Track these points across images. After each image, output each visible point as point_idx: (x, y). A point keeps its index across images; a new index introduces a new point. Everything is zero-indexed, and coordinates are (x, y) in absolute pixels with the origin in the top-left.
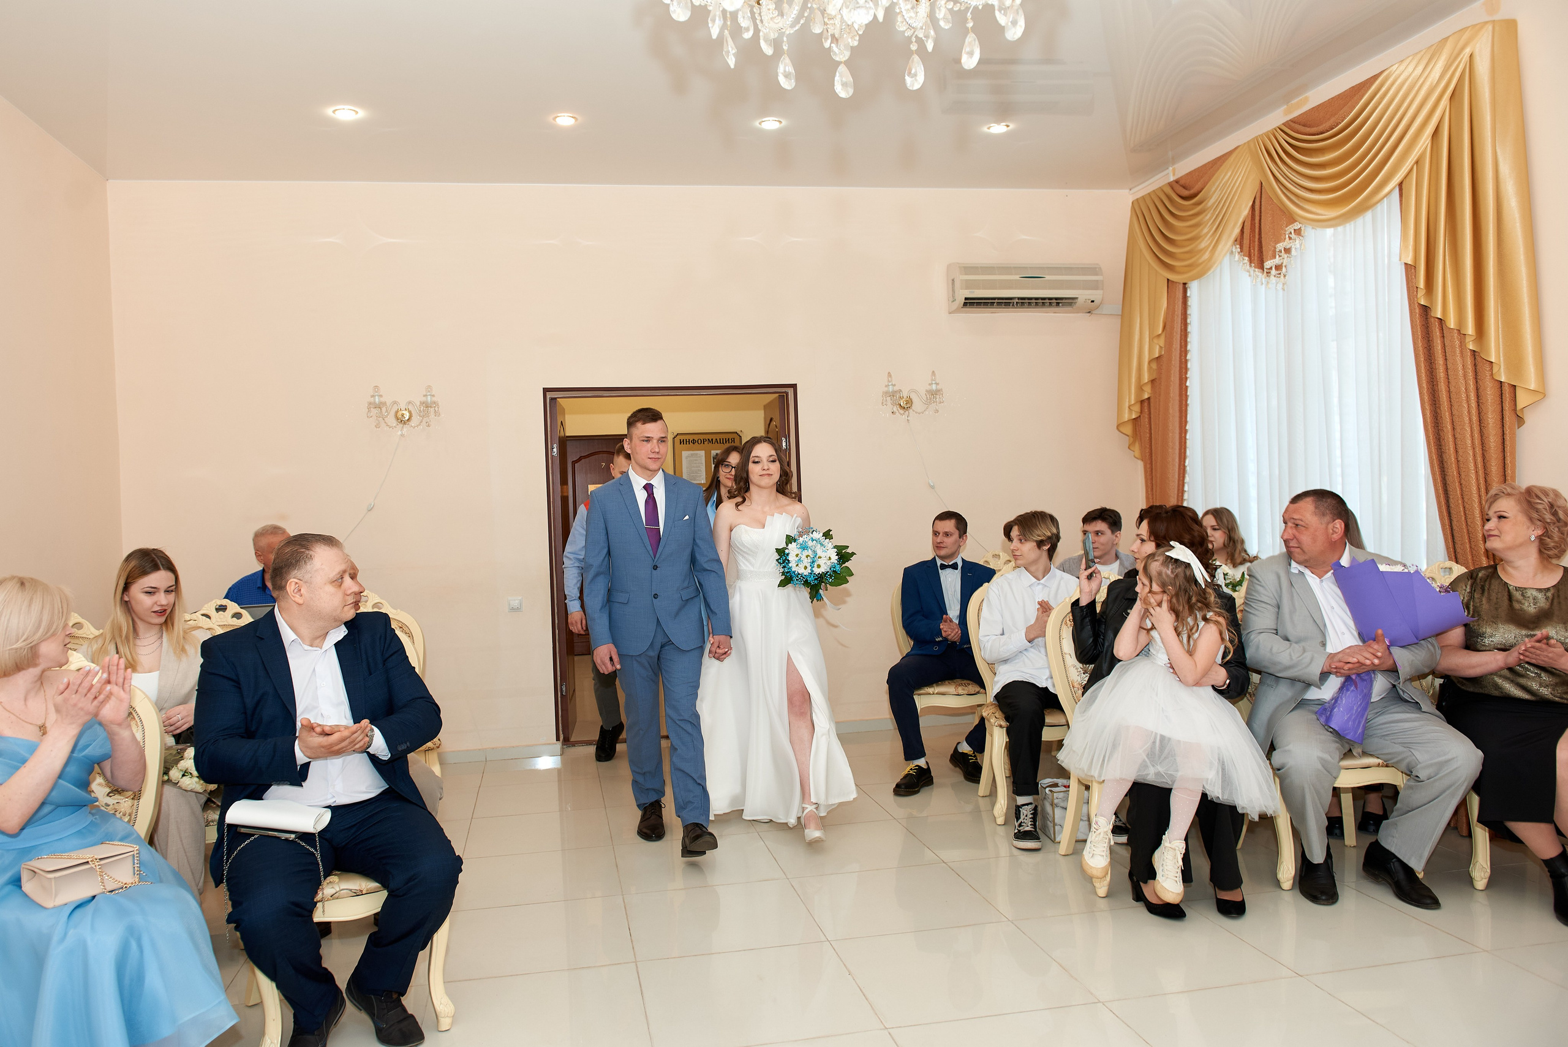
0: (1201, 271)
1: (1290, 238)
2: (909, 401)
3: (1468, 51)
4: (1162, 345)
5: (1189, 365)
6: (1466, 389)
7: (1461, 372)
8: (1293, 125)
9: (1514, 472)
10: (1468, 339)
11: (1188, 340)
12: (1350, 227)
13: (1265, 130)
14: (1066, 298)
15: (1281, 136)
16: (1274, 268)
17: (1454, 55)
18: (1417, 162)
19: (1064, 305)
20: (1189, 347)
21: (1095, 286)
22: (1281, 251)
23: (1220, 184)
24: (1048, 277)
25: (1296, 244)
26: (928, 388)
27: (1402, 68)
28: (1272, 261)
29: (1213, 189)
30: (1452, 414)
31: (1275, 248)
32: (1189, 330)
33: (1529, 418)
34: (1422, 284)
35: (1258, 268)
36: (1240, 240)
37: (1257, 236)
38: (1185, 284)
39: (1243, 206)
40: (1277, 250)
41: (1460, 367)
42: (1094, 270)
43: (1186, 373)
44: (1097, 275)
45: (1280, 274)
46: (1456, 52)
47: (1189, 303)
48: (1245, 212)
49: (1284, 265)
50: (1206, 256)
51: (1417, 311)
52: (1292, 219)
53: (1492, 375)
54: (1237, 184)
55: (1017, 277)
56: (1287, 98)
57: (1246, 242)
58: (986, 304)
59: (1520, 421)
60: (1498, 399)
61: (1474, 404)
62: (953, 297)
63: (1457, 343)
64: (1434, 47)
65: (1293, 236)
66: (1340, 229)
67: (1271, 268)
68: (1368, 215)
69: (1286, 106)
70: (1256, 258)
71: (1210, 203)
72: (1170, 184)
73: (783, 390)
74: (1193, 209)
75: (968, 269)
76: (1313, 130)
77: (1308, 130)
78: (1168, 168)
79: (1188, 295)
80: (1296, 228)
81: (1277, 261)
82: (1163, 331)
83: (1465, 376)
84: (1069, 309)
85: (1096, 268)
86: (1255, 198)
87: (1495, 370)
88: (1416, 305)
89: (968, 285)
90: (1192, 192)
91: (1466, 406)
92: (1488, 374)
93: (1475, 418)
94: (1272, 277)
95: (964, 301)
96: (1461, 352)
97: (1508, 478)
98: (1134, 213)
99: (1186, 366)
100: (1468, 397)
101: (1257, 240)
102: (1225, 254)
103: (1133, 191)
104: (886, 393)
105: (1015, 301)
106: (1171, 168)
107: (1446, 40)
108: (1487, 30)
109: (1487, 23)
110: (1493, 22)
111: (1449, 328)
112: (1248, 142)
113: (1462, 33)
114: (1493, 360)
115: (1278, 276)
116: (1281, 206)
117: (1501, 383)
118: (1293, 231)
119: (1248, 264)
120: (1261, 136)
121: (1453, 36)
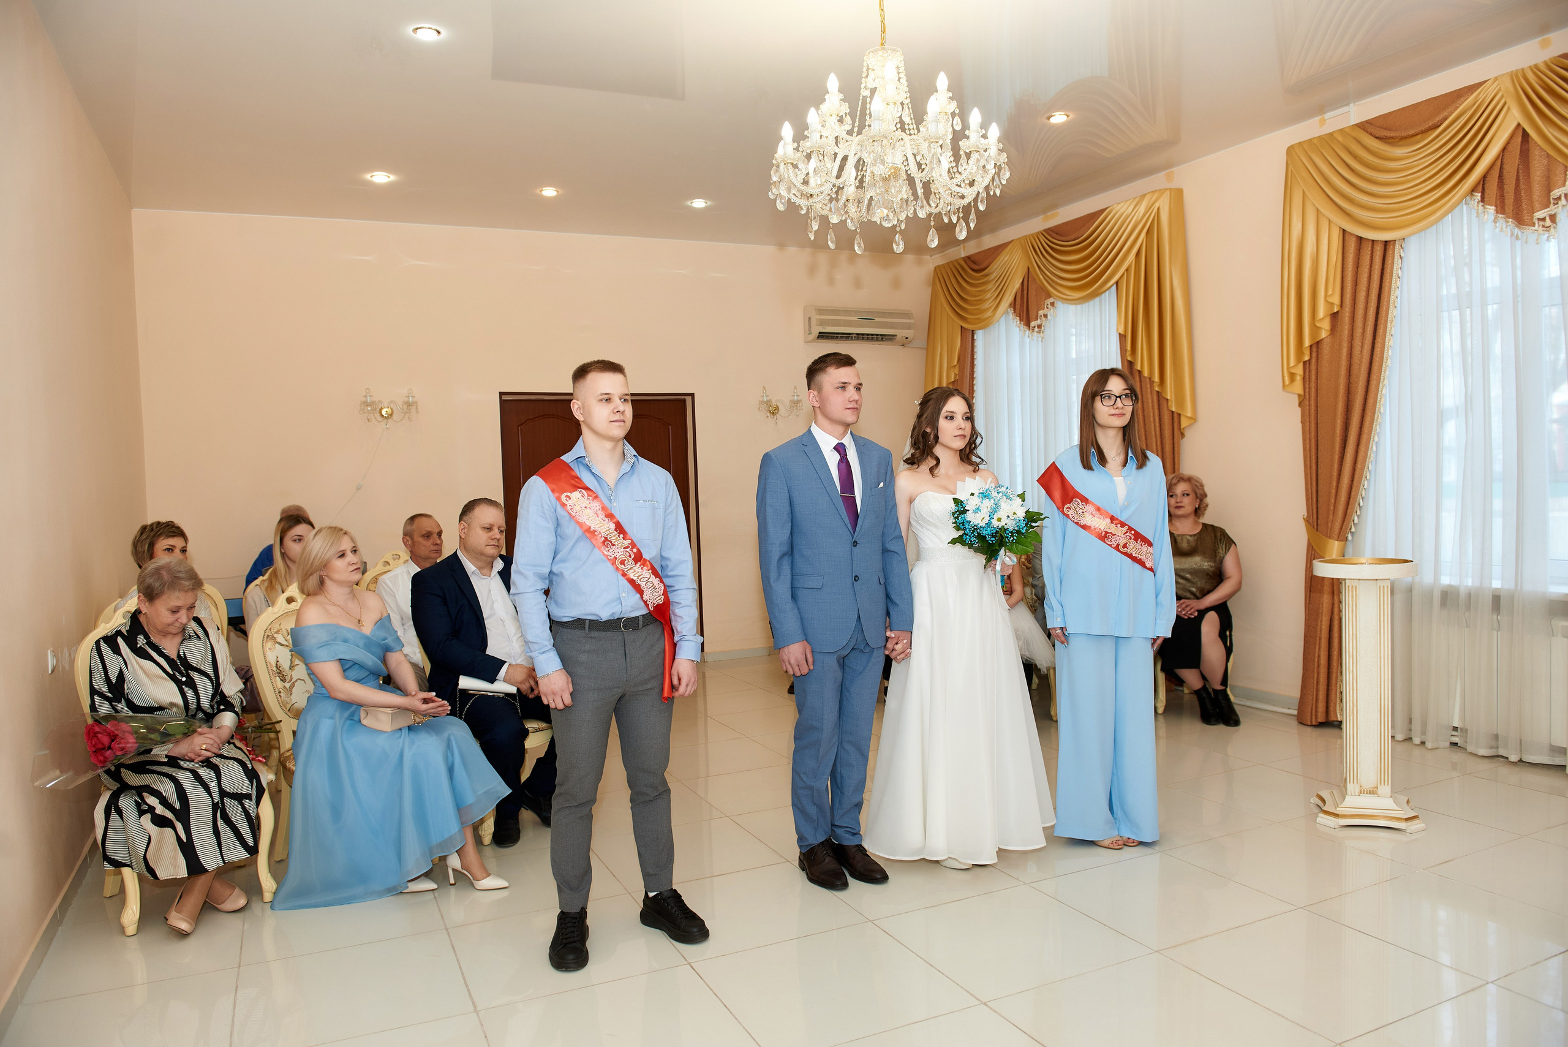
0: (985, 324)
1: (1047, 308)
2: (777, 408)
3: (1157, 205)
4: (957, 373)
5: (975, 388)
6: (1153, 415)
7: (1150, 405)
8: (1050, 233)
9: (1179, 467)
10: (1155, 384)
11: (975, 370)
12: (1085, 306)
13: (1032, 232)
14: (888, 335)
15: (1042, 238)
16: (1036, 327)
17: (1149, 207)
18: (1127, 270)
19: (887, 340)
20: (975, 376)
21: (909, 327)
22: (1041, 316)
23: (999, 265)
24: (877, 319)
25: (1050, 313)
26: (791, 398)
28: (1035, 322)
29: (995, 267)
30: (1145, 431)
31: (1038, 314)
32: (975, 363)
33: (1187, 434)
34: (1129, 348)
35: (1026, 326)
36: (1013, 305)
37: (1025, 304)
38: (973, 331)
39: (1016, 282)
40: (1039, 315)
41: (1150, 401)
42: (907, 315)
43: (973, 394)
44: (910, 319)
46: (1151, 203)
47: (976, 344)
48: (1017, 285)
49: (1043, 325)
50: (989, 314)
51: (1126, 364)
52: (1049, 296)
53: (1168, 407)
54: (1013, 265)
55: (855, 318)
56: (1045, 210)
57: (1018, 306)
58: (832, 338)
59: (1183, 435)
60: (1171, 422)
61: (1157, 425)
62: (810, 331)
63: (1149, 386)
64: (1137, 199)
65: (1049, 306)
66: (1079, 306)
67: (1035, 327)
68: (1097, 300)
69: (1043, 216)
70: (1024, 319)
71: (992, 277)
72: (964, 259)
73: (682, 397)
74: (982, 279)
75: (821, 311)
76: (1063, 239)
77: (1060, 238)
78: (959, 245)
79: (975, 338)
80: (1052, 301)
81: (1039, 322)
82: (957, 363)
83: (1153, 406)
84: (891, 343)
85: (909, 314)
86: (1024, 278)
87: (1169, 404)
88: (1126, 361)
89: (822, 323)
90: (980, 267)
91: (1153, 425)
92: (1165, 406)
93: (1158, 433)
94: (1035, 333)
95: (818, 334)
96: (1151, 391)
97: (1176, 470)
98: (936, 276)
99: (973, 388)
100: (1154, 420)
101: (1025, 306)
102: (1002, 315)
103: (933, 257)
104: (762, 402)
105: (853, 336)
106: (962, 246)
107: (1144, 195)
108: (1168, 192)
109: (1166, 189)
110: (1171, 189)
111: (1145, 377)
112: (1020, 238)
113: (1154, 192)
114: (1169, 398)
115: (1039, 332)
116: (1041, 285)
117: (1173, 412)
118: (1049, 304)
119: (1018, 322)
120: (1029, 236)
121: (1149, 193)
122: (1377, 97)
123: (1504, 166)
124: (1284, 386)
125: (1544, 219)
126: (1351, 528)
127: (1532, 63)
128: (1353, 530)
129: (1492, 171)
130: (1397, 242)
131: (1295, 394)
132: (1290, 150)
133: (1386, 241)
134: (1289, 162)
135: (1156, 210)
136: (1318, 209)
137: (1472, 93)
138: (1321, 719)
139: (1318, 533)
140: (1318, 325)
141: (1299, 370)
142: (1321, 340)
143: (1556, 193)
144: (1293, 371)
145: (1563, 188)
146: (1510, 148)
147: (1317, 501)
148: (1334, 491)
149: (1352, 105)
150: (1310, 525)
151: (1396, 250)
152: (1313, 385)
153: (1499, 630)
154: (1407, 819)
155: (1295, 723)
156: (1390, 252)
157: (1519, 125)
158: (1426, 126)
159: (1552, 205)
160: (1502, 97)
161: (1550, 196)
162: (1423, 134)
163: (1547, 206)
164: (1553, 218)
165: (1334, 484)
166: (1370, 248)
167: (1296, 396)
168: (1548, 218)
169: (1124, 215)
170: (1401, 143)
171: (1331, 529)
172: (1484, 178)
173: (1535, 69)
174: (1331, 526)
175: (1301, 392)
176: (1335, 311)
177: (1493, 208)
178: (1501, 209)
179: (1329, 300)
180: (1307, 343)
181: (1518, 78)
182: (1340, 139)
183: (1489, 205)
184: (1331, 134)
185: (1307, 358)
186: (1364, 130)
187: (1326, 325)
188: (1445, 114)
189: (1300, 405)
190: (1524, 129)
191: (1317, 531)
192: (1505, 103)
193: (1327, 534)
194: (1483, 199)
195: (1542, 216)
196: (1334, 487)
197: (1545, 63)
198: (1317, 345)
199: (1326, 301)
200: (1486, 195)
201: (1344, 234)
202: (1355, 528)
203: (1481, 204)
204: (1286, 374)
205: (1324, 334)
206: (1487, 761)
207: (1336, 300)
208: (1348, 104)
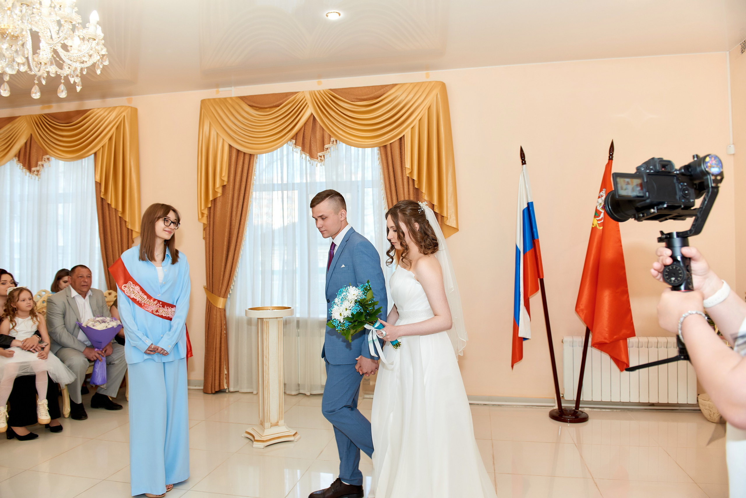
1: (44, 161)
3: (124, 114)
6: (117, 229)
7: (115, 224)
8: (48, 115)
10: (119, 212)
13: (35, 114)
15: (43, 118)
16: (36, 171)
18: (103, 147)
22: (40, 165)
23: (12, 127)
25: (46, 165)
27: (99, 111)
28: (35, 168)
34: (102, 191)
35: (28, 170)
36: (18, 155)
37: (28, 156)
40: (38, 164)
41: (115, 222)
45: (38, 174)
46: (118, 113)
48: (22, 144)
49: (41, 170)
52: (46, 153)
53: (126, 226)
54: (20, 131)
56: (43, 103)
57: (22, 157)
60: (127, 234)
61: (119, 232)
63: (114, 213)
64: (111, 108)
65: (46, 160)
67: (34, 171)
69: (41, 106)
70: (26, 165)
76: (59, 121)
77: (57, 121)
80: (48, 157)
81: (38, 168)
83: (117, 226)
86: (27, 140)
87: (127, 224)
88: (100, 198)
92: (124, 225)
94: (34, 175)
96: (116, 216)
101: (27, 158)
102: (8, 160)
107: (116, 107)
108: (129, 109)
109: (129, 107)
110: (131, 107)
111: (112, 208)
112: (26, 116)
113: (122, 106)
114: (127, 220)
115: (37, 175)
116: (41, 146)
117: (128, 229)
118: (46, 158)
119: (22, 167)
120: (33, 115)
121: (119, 106)
122: (246, 87)
123: (305, 131)
124: (199, 219)
125: (321, 157)
126: (229, 291)
127: (318, 89)
128: (231, 292)
129: (300, 132)
130: (255, 156)
131: (202, 223)
132: (203, 102)
133: (250, 154)
134: (203, 107)
135: (123, 116)
136: (217, 133)
137: (293, 96)
138: (217, 390)
139: (213, 294)
140: (216, 190)
141: (206, 212)
142: (217, 198)
143: (326, 146)
144: (203, 212)
145: (329, 145)
146: (308, 123)
147: (212, 278)
148: (222, 273)
149: (233, 87)
150: (208, 290)
151: (255, 160)
152: (212, 219)
153: (299, 336)
154: (294, 435)
155: (202, 393)
156: (252, 160)
157: (312, 114)
158: (272, 105)
159: (325, 151)
160: (306, 100)
161: (324, 147)
162: (270, 109)
163: (323, 150)
164: (324, 156)
165: (223, 269)
166: (242, 157)
167: (202, 224)
168: (322, 156)
169: (103, 115)
170: (260, 110)
171: (220, 292)
172: (297, 134)
173: (319, 92)
174: (221, 291)
175: (205, 222)
176: (225, 184)
177: (300, 148)
178: (303, 149)
179: (223, 179)
180: (211, 198)
181: (312, 94)
182: (230, 101)
183: (299, 146)
184: (225, 99)
185: (210, 206)
186: (242, 100)
187: (220, 191)
188: (281, 101)
189: (205, 229)
190: (313, 115)
191: (212, 293)
192: (307, 103)
193: (218, 295)
194: (295, 144)
195: (321, 155)
196: (223, 271)
197: (323, 91)
198: (215, 200)
199: (221, 179)
200: (297, 142)
201: (230, 147)
202: (231, 291)
203: (294, 145)
204: (200, 213)
205: (219, 195)
206: (295, 397)
207: (226, 179)
208: (231, 87)
